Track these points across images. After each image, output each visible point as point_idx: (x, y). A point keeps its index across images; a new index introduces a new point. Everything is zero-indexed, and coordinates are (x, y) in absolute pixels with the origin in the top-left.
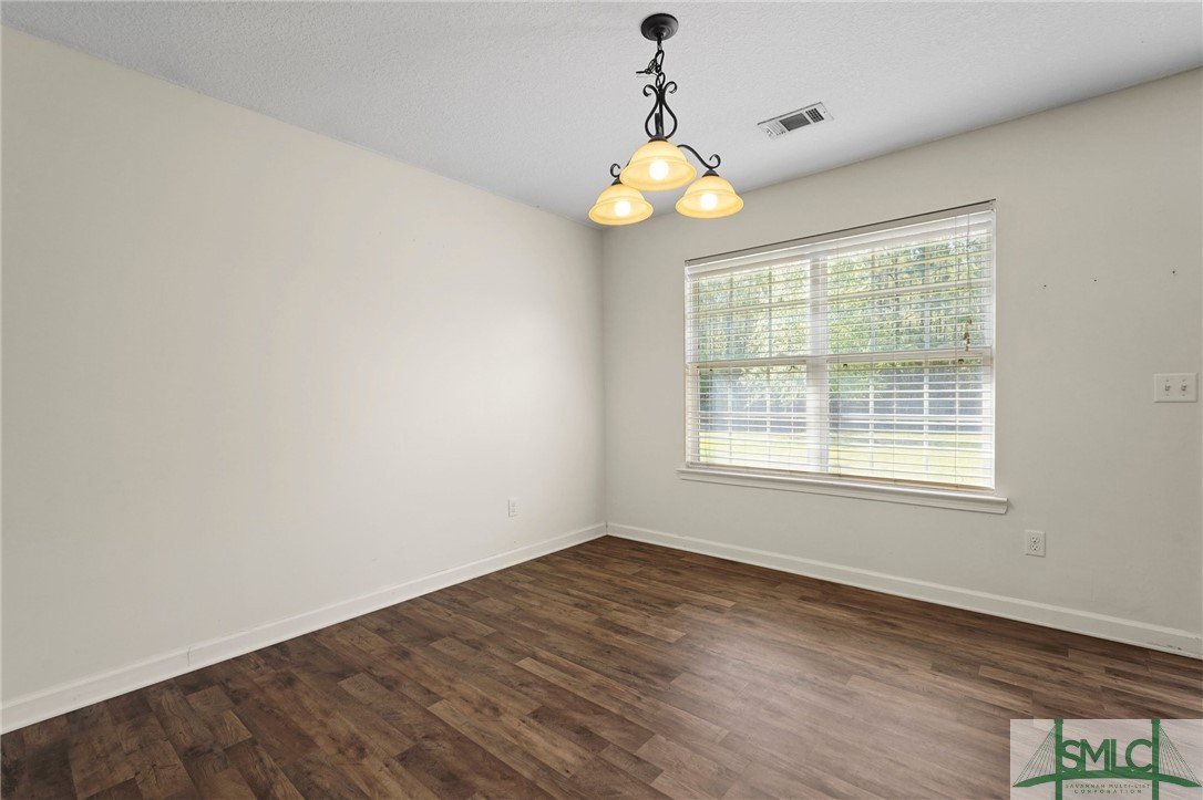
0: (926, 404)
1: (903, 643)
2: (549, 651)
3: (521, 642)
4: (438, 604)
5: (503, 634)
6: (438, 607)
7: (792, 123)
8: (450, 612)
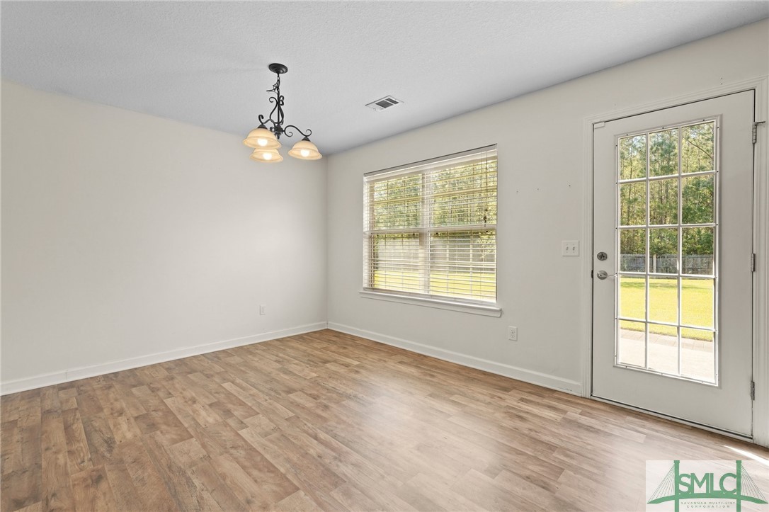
0: (471, 256)
1: (427, 384)
2: (327, 433)
3: (310, 425)
4: (261, 391)
5: (298, 418)
6: (260, 393)
7: (384, 104)
8: (267, 398)
